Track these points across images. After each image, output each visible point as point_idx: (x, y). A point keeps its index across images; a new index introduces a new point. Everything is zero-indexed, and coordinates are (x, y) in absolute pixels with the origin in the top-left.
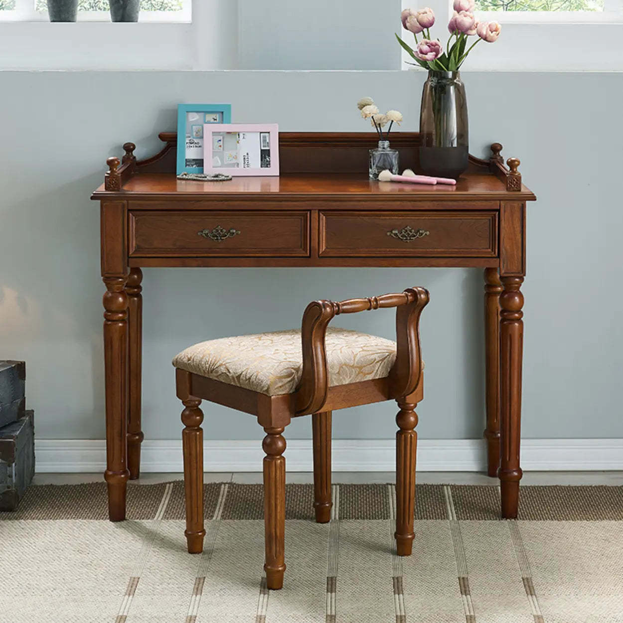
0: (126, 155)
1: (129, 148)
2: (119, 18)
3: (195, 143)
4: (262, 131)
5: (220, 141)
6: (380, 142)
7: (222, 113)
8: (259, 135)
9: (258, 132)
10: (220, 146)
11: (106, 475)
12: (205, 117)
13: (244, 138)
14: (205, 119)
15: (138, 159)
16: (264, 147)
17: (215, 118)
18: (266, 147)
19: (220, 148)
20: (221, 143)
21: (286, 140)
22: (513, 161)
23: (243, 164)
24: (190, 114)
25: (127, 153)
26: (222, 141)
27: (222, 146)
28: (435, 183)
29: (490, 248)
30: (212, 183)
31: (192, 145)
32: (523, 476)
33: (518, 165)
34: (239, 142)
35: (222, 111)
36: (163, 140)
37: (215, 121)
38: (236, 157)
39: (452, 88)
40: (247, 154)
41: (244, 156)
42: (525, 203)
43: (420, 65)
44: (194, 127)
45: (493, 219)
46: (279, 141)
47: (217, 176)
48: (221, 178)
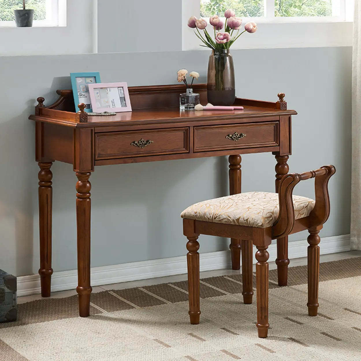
0: (39, 104)
1: (41, 100)
2: (24, 25)
3: (83, 95)
4: (119, 86)
5: (98, 93)
6: (187, 89)
7: (95, 77)
8: (117, 89)
9: (117, 87)
10: (98, 96)
11: (78, 290)
12: (85, 80)
13: (110, 91)
14: (86, 81)
15: (46, 106)
16: (121, 95)
17: (91, 80)
18: (122, 95)
19: (98, 97)
20: (99, 94)
21: (133, 91)
22: (282, 95)
23: (112, 105)
24: (77, 79)
25: (39, 103)
26: (99, 93)
27: (99, 96)
28: (233, 109)
29: (274, 141)
30: (105, 117)
31: (81, 96)
32: (290, 262)
33: (284, 96)
34: (108, 93)
35: (95, 76)
36: (59, 95)
37: (92, 82)
38: (107, 102)
39: (228, 58)
40: (113, 100)
41: (112, 101)
42: (291, 116)
43: (207, 46)
44: (81, 86)
45: (276, 126)
46: (129, 92)
47: (105, 113)
48: (108, 114)
